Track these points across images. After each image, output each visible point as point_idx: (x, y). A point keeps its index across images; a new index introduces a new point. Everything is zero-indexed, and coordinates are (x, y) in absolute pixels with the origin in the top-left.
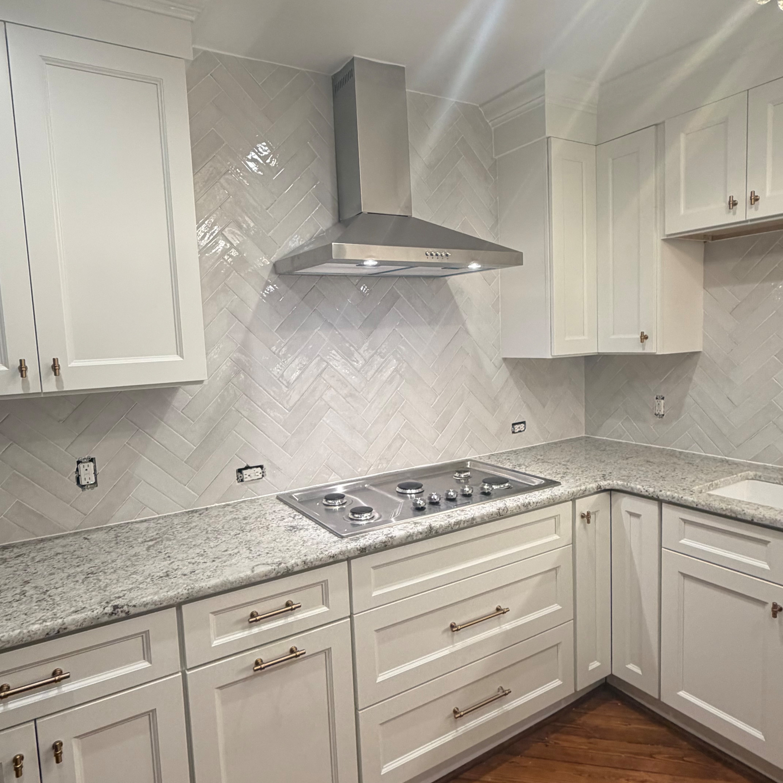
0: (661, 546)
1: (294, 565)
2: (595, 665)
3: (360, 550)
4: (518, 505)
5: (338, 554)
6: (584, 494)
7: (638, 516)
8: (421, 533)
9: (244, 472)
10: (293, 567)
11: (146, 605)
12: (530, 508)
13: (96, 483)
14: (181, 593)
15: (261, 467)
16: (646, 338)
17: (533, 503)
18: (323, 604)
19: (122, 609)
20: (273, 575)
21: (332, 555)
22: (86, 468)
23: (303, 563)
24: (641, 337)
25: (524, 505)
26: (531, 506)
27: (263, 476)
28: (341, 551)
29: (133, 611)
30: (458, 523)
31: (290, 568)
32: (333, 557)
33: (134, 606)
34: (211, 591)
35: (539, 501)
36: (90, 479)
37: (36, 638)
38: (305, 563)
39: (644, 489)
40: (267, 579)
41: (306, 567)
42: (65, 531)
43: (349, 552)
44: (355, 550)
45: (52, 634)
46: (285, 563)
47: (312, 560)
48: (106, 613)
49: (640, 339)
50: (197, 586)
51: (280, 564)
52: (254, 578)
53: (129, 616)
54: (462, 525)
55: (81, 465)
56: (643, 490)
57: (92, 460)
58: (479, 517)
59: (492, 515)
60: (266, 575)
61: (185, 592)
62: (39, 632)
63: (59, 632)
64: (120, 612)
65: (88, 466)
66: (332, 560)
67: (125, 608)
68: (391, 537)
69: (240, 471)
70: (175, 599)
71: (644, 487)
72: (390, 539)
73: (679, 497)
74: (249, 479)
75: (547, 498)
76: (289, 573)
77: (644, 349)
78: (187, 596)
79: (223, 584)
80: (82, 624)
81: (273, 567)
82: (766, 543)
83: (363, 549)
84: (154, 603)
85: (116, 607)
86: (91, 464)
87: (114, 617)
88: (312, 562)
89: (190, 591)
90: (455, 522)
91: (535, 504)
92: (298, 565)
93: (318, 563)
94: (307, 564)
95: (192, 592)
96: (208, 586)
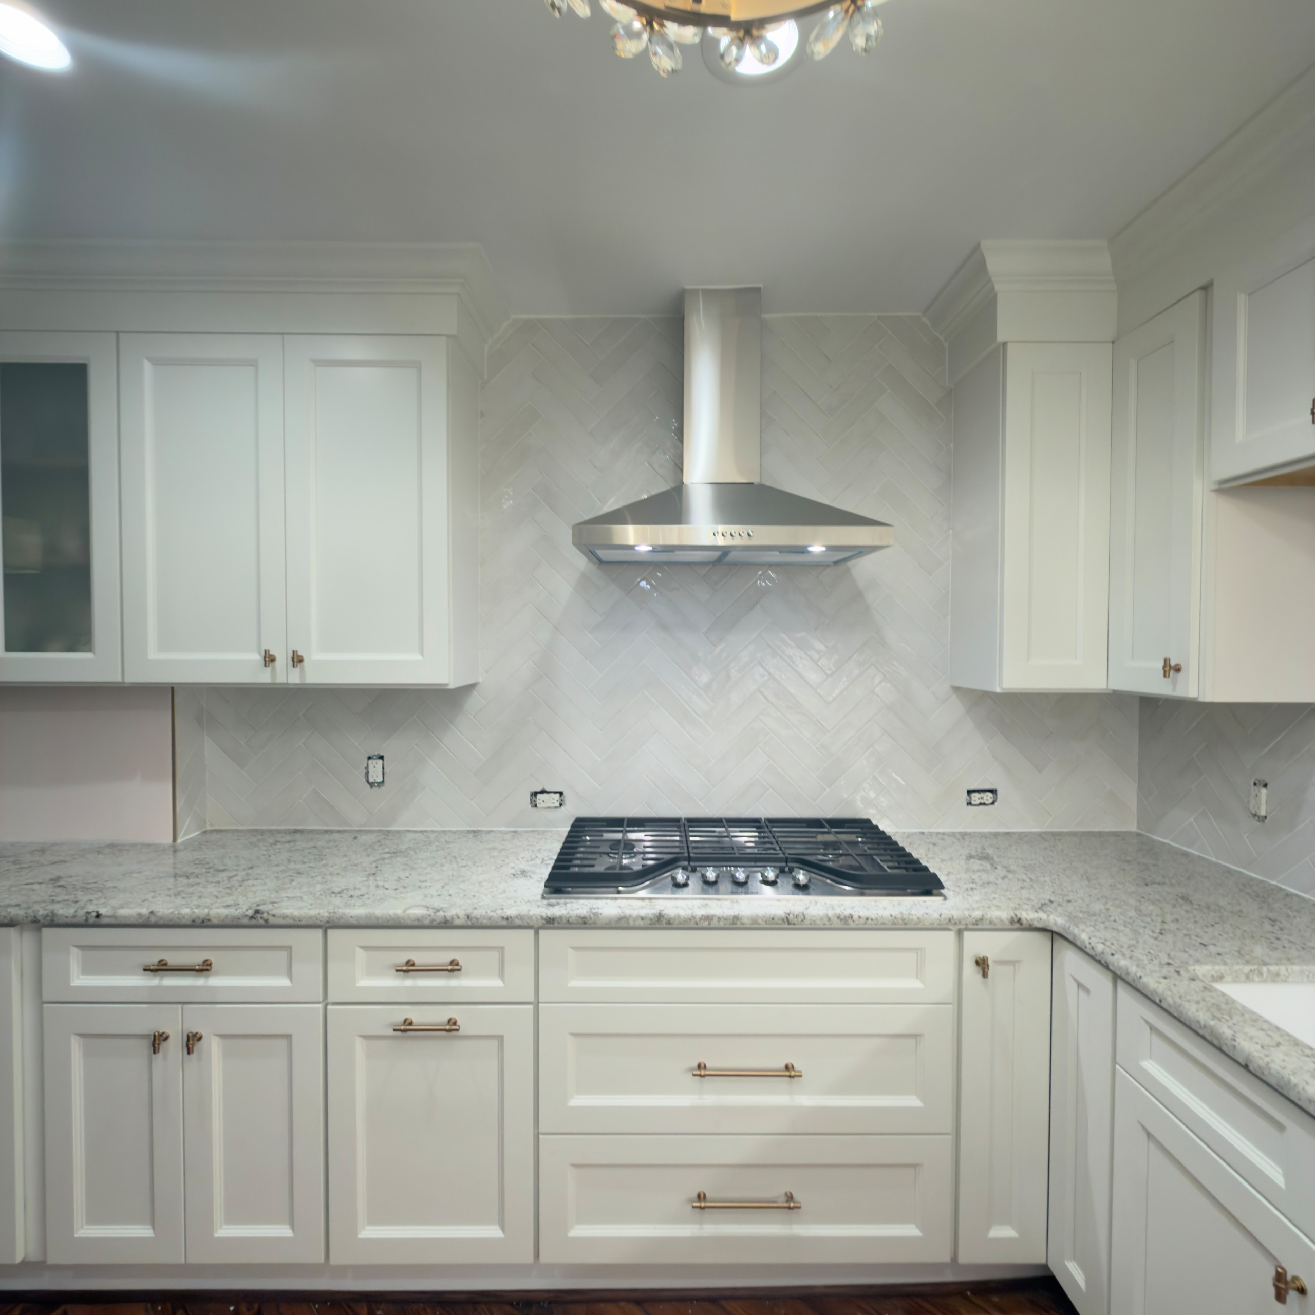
0: (1114, 1062)
1: (454, 917)
2: (1003, 1232)
3: (545, 919)
4: (827, 914)
5: (514, 917)
6: (979, 925)
7: (1087, 991)
8: (642, 919)
9: (539, 796)
10: (452, 918)
11: (285, 917)
12: (852, 925)
13: (383, 782)
14: (322, 915)
15: (561, 793)
16: (1178, 669)
17: (860, 917)
18: (499, 976)
19: (261, 916)
20: (427, 922)
21: (505, 917)
22: (375, 764)
23: (466, 917)
24: (1164, 667)
25: (838, 918)
26: (854, 921)
27: (561, 805)
28: (520, 915)
29: (272, 920)
30: (709, 918)
31: (449, 918)
32: (507, 919)
33: (274, 916)
34: (354, 922)
35: (873, 917)
36: (377, 776)
37: (183, 922)
38: (468, 918)
39: (1090, 943)
40: (418, 925)
41: (469, 923)
42: (352, 826)
43: (530, 918)
44: (539, 917)
45: (198, 922)
46: (444, 912)
47: (478, 917)
48: (246, 916)
49: (1162, 672)
50: (341, 911)
51: (438, 911)
52: (403, 919)
53: (267, 925)
54: (714, 923)
55: (370, 761)
56: (1088, 945)
57: (382, 758)
58: (748, 918)
59: (773, 919)
60: (418, 920)
61: (326, 915)
62: (186, 917)
63: (203, 922)
64: (259, 918)
65: (377, 763)
66: (504, 923)
67: (265, 915)
68: (594, 914)
69: (535, 794)
70: (315, 919)
71: (1090, 941)
72: (592, 915)
73: (1136, 974)
74: (543, 805)
75: (891, 915)
76: (446, 924)
77: (1174, 689)
78: (327, 919)
79: (369, 917)
80: (223, 920)
81: (429, 913)
82: (1281, 1127)
83: (550, 919)
84: (293, 918)
85: (257, 912)
86: (380, 762)
87: (254, 922)
88: (477, 919)
89: (332, 915)
90: (703, 916)
91: (862, 921)
92: (459, 918)
93: (485, 922)
94: (471, 920)
95: (333, 916)
96: (351, 915)
